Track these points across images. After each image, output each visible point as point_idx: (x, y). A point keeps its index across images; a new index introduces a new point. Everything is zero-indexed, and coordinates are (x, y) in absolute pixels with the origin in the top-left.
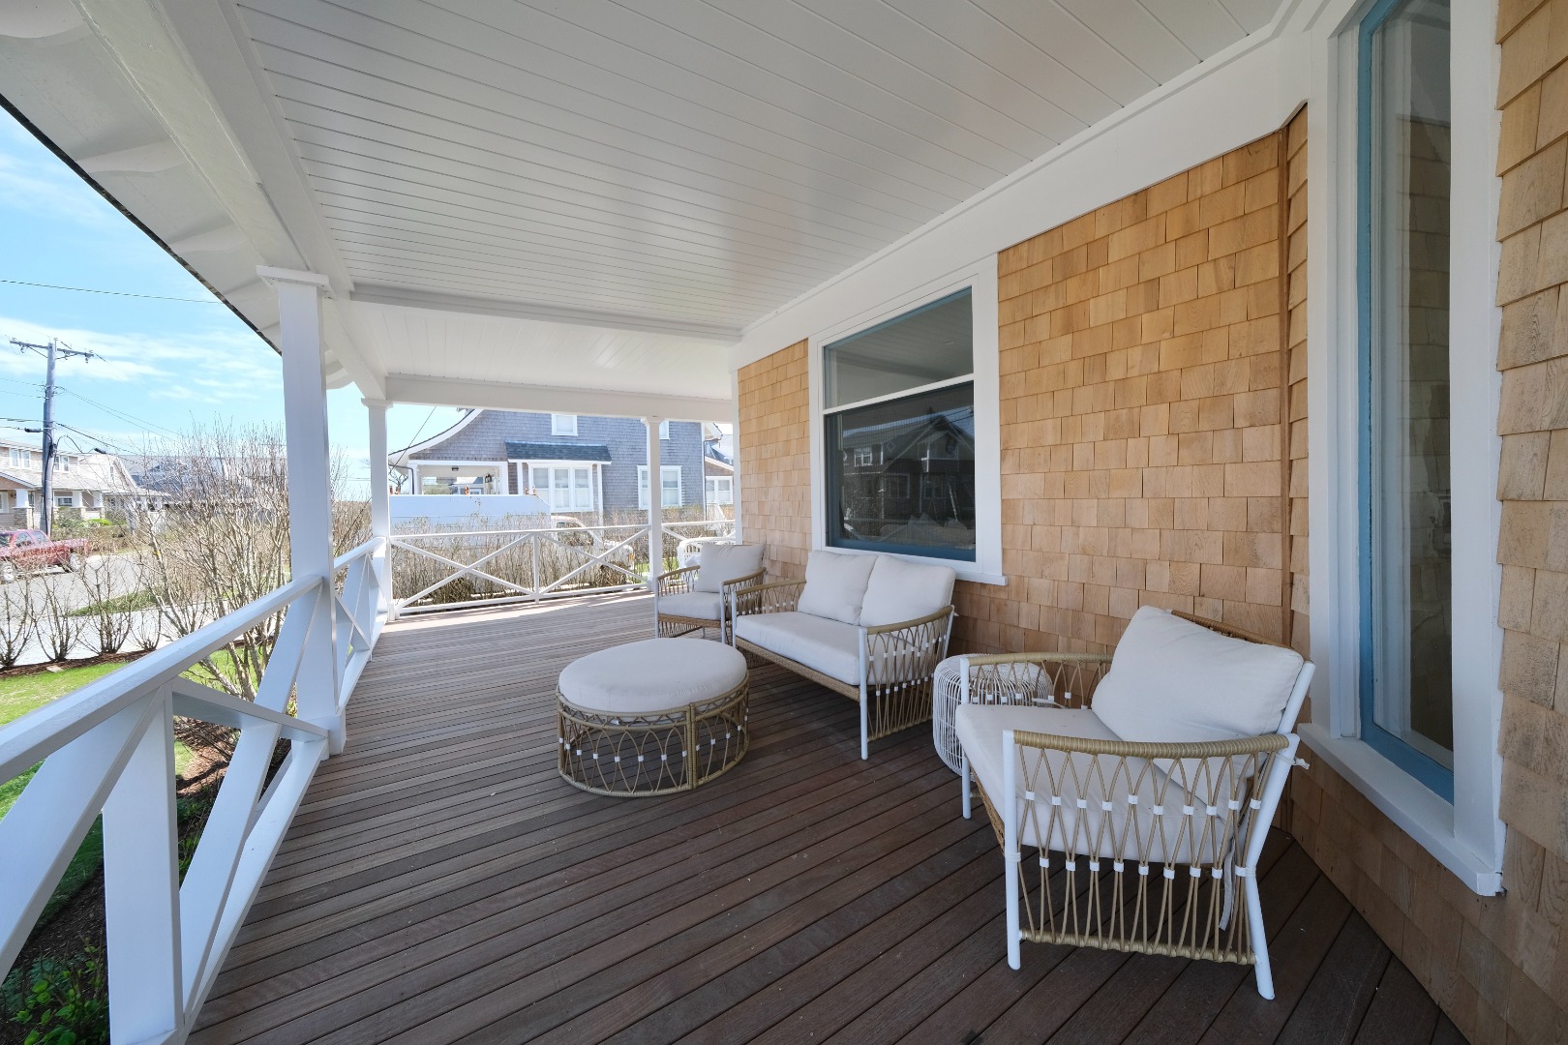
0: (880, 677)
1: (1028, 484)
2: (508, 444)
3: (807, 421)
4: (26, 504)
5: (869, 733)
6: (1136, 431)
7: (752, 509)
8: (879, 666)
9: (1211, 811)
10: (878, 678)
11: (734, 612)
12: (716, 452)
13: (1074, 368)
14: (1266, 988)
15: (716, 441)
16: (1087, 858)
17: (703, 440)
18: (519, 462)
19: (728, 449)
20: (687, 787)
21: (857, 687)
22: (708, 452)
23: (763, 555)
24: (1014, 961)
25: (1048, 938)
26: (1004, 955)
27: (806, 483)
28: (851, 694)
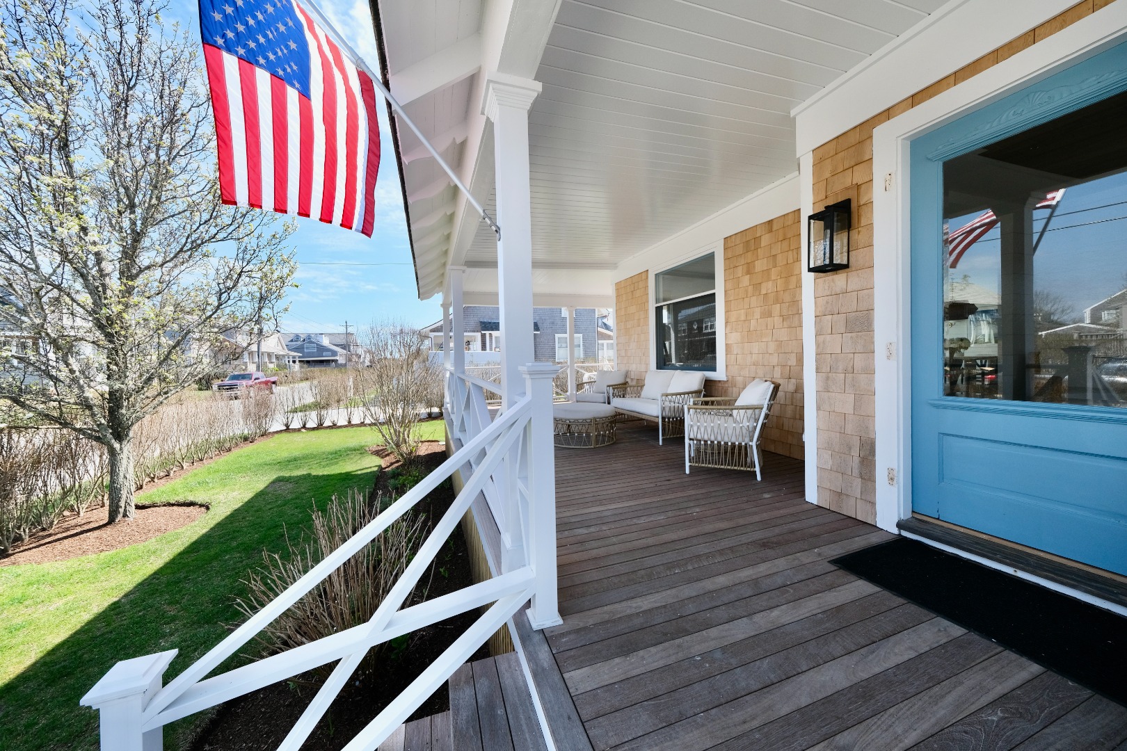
0: (667, 413)
1: (735, 337)
2: (481, 322)
3: (647, 310)
4: (248, 361)
5: (663, 435)
6: (770, 315)
7: (622, 354)
8: (667, 409)
9: (741, 425)
10: (667, 414)
11: (611, 397)
12: (605, 324)
13: (750, 288)
14: (759, 478)
15: (605, 316)
16: (700, 441)
17: (597, 316)
18: (487, 333)
19: (610, 322)
20: (592, 447)
21: (658, 417)
22: (600, 324)
23: (627, 375)
24: (687, 472)
25: (697, 465)
26: (685, 470)
27: (647, 340)
28: (656, 420)
